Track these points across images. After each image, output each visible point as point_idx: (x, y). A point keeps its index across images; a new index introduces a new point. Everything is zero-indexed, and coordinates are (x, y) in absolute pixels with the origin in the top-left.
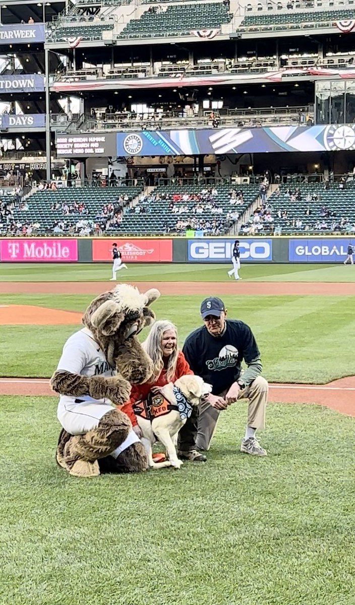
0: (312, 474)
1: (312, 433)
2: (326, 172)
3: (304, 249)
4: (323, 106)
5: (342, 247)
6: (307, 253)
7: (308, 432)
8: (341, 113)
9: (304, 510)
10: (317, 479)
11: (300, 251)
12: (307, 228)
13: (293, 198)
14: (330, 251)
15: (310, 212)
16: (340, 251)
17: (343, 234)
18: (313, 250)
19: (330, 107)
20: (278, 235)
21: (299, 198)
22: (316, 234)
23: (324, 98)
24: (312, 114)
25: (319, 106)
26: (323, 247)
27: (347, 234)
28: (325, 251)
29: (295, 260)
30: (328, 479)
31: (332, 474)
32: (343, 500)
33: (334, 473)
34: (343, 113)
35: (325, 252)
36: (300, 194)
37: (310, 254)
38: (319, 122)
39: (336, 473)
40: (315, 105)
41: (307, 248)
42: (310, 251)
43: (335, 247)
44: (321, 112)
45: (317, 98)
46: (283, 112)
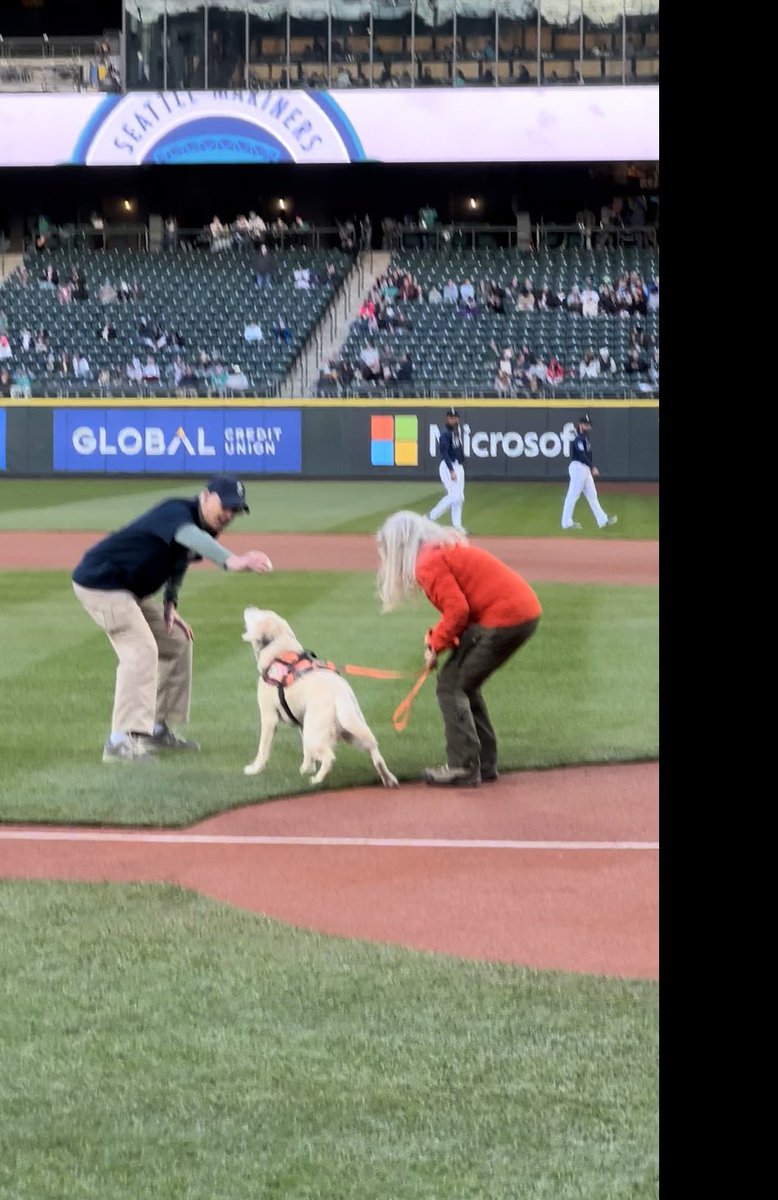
0: (172, 1085)
1: (163, 966)
2: (155, 222)
3: (97, 436)
4: (146, 40)
5: (201, 434)
6: (105, 449)
7: (151, 964)
8: (196, 60)
9: (159, 1187)
10: (188, 1100)
11: (85, 442)
12: (105, 377)
13: (65, 292)
14: (168, 442)
15: (112, 334)
16: (195, 444)
17: (203, 395)
18: (121, 441)
19: (165, 42)
20: (22, 396)
21: (80, 295)
22: (129, 395)
23: (148, 18)
24: (117, 62)
25: (134, 42)
26: (149, 432)
27: (216, 395)
28: (154, 442)
29: (73, 468)
30: (219, 1097)
31: (226, 1084)
32: (263, 1156)
33: (232, 1079)
34: (202, 64)
35: (156, 446)
36: (82, 282)
37: (112, 450)
38: (136, 83)
39: (238, 1081)
40: (123, 37)
41: (103, 432)
42: (112, 440)
43: (181, 432)
44: (140, 57)
45: (128, 15)
46: (34, 52)
